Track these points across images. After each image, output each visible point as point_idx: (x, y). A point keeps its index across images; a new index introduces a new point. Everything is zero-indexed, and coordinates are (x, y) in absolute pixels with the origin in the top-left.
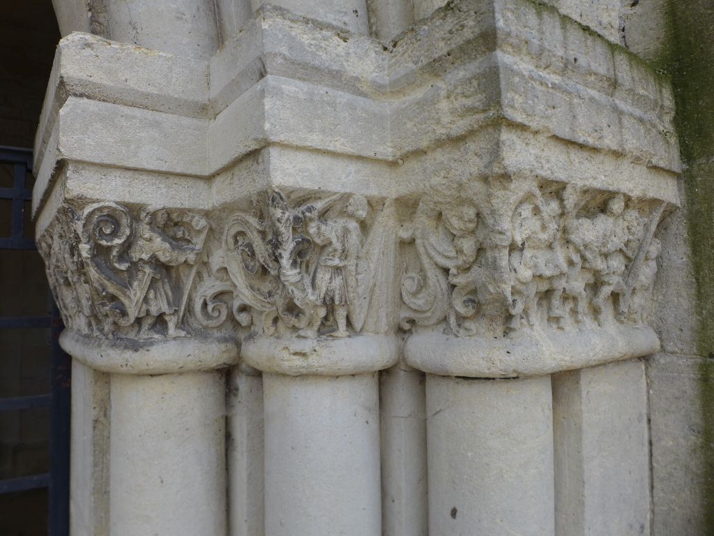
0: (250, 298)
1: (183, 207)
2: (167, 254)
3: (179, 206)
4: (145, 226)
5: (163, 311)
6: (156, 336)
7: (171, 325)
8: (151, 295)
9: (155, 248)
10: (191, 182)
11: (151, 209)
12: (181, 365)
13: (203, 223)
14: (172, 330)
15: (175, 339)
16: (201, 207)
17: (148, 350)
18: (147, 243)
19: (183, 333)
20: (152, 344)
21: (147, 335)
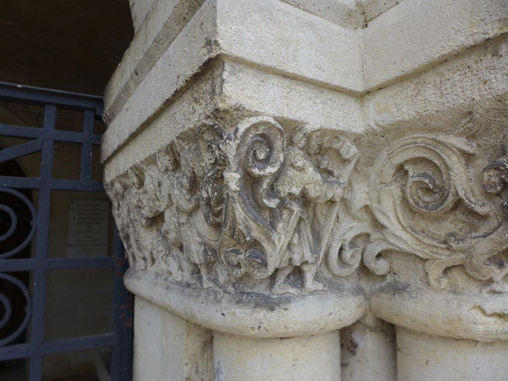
0: (410, 242)
1: (338, 128)
2: (318, 188)
3: (335, 127)
4: (298, 151)
5: (306, 259)
6: (292, 291)
7: (309, 277)
8: (295, 241)
9: (306, 179)
10: (343, 99)
11: (309, 128)
12: (322, 326)
13: (354, 150)
14: (310, 283)
15: (312, 293)
16: (354, 130)
17: (286, 309)
18: (298, 173)
19: (320, 286)
20: (288, 300)
21: (283, 289)
